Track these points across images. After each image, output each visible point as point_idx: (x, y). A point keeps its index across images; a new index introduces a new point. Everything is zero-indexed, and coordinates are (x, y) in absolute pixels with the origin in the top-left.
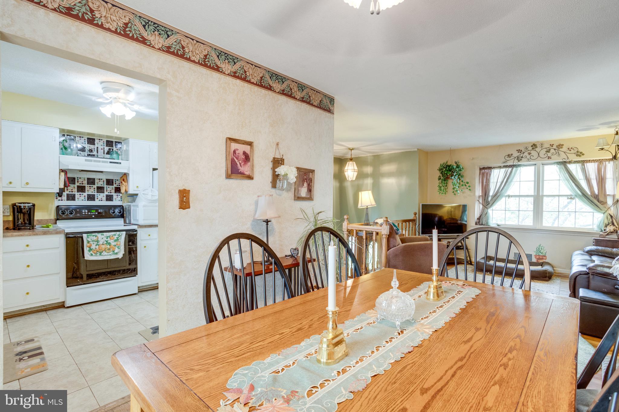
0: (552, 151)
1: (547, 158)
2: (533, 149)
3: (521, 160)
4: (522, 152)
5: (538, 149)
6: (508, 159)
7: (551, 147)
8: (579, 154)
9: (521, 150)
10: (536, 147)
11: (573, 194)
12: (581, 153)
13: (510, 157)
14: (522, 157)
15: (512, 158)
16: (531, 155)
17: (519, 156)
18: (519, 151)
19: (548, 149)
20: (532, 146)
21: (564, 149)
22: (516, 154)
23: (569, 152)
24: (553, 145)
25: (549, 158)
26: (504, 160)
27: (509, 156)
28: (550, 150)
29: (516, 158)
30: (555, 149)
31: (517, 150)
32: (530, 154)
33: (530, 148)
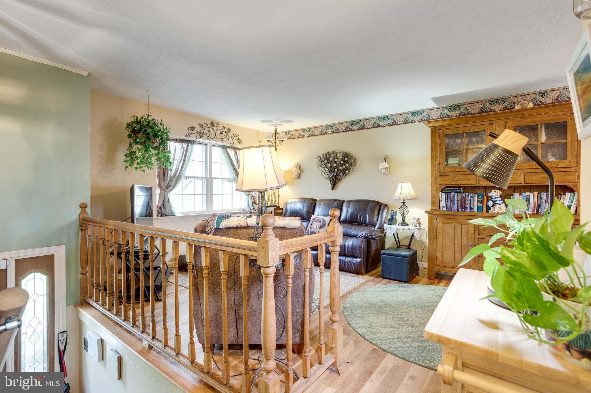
0: (224, 133)
1: (221, 139)
2: (211, 126)
3: (203, 136)
4: (203, 128)
5: (215, 128)
6: (191, 132)
7: (223, 129)
8: (240, 142)
9: (203, 126)
10: (214, 126)
11: (231, 178)
12: (240, 140)
13: (193, 130)
14: (203, 133)
15: (195, 132)
16: (210, 133)
17: (201, 131)
18: (201, 126)
19: (222, 130)
20: (211, 124)
21: (231, 134)
22: (198, 129)
23: (233, 137)
24: (225, 127)
25: (222, 140)
26: (187, 132)
27: (193, 128)
28: (223, 132)
29: (198, 133)
30: (226, 132)
31: (199, 124)
32: (209, 131)
33: (209, 126)
